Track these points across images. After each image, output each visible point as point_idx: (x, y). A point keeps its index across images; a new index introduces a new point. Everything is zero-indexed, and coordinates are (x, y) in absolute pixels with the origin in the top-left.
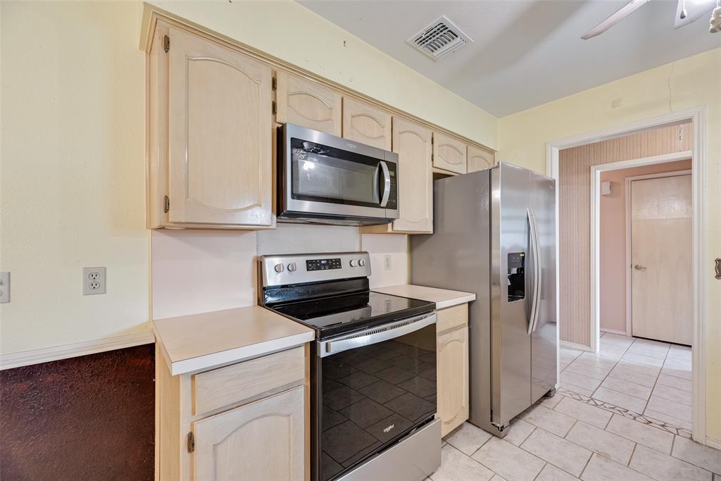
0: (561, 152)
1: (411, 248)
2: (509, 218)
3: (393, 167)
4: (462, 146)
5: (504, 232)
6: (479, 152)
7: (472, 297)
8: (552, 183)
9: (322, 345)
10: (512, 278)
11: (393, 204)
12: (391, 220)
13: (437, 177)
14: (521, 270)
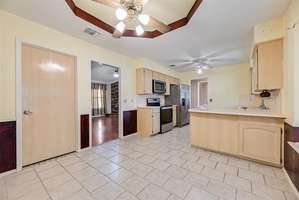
0: (191, 81)
1: (165, 98)
2: (182, 92)
3: (165, 84)
4: (174, 79)
5: (182, 95)
6: (177, 80)
7: (177, 105)
8: (189, 86)
9: (162, 108)
10: (183, 102)
11: (165, 90)
12: (164, 93)
13: (170, 85)
14: (184, 101)
